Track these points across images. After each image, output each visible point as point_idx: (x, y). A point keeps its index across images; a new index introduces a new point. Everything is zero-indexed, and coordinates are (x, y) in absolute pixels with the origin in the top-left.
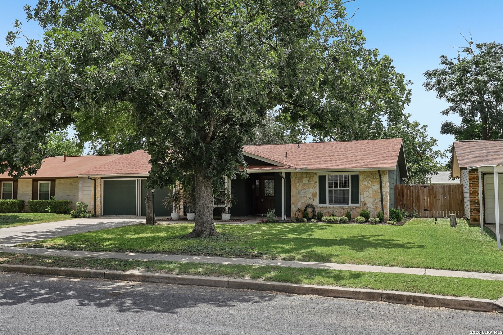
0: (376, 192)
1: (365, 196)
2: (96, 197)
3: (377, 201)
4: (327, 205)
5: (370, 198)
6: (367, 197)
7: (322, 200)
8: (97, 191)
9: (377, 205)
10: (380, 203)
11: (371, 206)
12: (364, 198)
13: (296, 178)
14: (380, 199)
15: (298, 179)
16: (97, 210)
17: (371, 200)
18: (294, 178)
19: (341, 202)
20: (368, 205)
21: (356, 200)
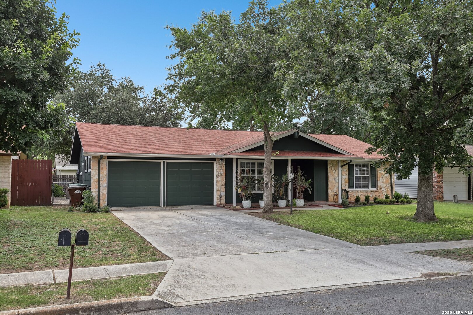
0: (387, 178)
1: (381, 182)
2: (101, 182)
3: (388, 185)
4: (354, 189)
5: (384, 183)
6: (382, 182)
7: (351, 186)
8: (101, 176)
9: (388, 189)
10: (390, 187)
11: (384, 190)
12: (380, 183)
13: (332, 165)
14: (390, 184)
15: (334, 167)
16: (101, 201)
17: (384, 185)
18: (331, 166)
19: (364, 187)
20: (383, 189)
21: (374, 185)
